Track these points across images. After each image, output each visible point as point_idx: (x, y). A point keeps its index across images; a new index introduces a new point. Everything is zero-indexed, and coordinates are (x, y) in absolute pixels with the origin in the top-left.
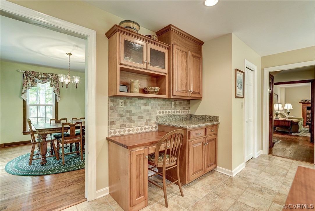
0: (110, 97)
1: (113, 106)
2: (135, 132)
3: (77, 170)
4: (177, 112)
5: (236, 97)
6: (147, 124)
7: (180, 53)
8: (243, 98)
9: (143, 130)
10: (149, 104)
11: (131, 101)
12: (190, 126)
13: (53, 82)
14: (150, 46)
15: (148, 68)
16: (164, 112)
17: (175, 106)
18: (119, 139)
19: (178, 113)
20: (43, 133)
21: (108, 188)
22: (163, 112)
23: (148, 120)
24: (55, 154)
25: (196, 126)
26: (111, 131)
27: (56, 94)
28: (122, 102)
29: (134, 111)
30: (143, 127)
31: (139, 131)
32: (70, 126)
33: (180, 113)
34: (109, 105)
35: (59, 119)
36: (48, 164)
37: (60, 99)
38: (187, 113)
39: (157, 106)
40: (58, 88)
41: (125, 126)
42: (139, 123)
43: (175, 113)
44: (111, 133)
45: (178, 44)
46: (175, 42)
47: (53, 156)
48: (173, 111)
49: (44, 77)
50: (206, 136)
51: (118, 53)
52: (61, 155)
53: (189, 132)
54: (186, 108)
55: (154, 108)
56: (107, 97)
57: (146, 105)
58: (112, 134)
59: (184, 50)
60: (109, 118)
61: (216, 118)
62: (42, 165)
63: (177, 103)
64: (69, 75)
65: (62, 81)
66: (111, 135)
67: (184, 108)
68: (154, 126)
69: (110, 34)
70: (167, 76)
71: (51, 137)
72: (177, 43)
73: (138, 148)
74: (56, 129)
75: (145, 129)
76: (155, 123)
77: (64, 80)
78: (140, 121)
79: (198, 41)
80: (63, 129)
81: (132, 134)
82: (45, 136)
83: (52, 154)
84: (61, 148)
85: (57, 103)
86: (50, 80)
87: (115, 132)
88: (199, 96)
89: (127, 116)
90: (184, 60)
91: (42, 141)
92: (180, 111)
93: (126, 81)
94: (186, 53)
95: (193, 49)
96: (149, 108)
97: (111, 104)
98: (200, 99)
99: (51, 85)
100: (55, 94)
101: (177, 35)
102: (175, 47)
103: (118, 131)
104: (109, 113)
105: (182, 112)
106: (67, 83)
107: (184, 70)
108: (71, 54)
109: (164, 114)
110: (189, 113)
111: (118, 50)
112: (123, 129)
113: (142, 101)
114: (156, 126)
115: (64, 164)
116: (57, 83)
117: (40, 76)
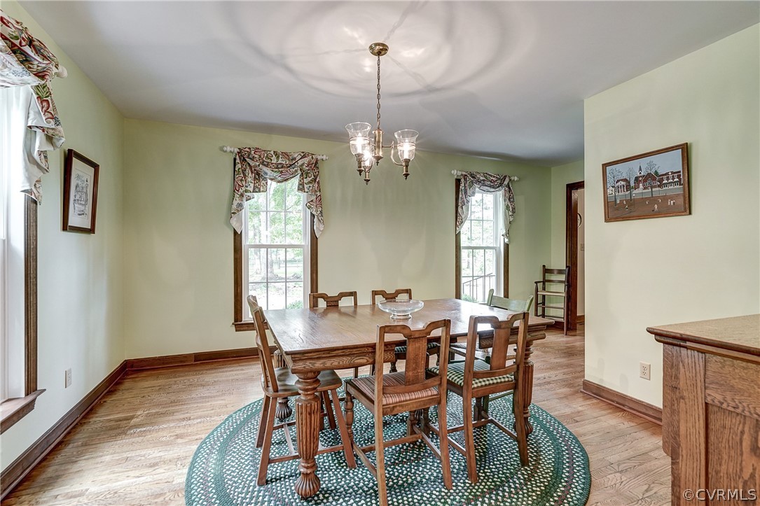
13: (305, 176)
27: (314, 213)
37: (322, 227)
40: (318, 194)
49: (284, 163)
64: (378, 129)
82: (313, 378)
85: (314, 240)
86: (299, 172)
99: (301, 187)
100: (309, 211)
116: (315, 180)
117: (274, 160)
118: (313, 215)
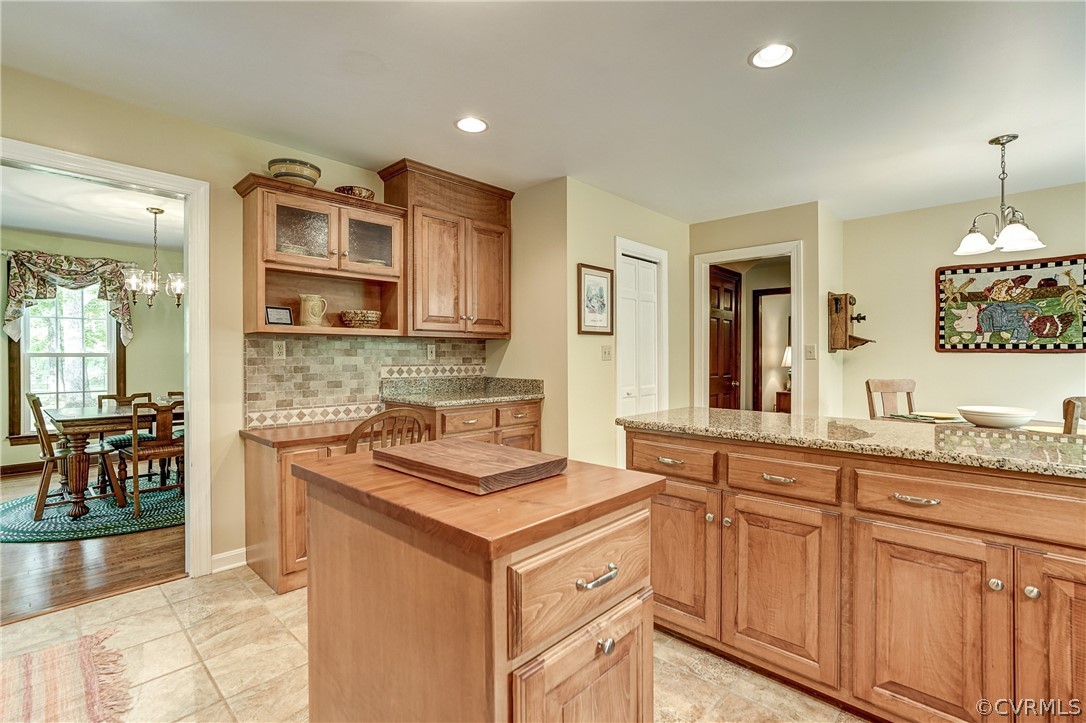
0: (247, 335)
1: (256, 356)
2: (319, 418)
3: (175, 525)
4: (444, 371)
5: (580, 332)
6: (351, 400)
7: (436, 227)
8: (611, 334)
9: (342, 416)
10: (359, 351)
11: (307, 343)
12: (443, 403)
13: (107, 283)
14: (348, 213)
15: (343, 267)
16: (403, 372)
17: (439, 354)
18: (275, 434)
19: (447, 374)
20: (77, 432)
21: (244, 550)
22: (400, 372)
23: (355, 391)
24: (113, 491)
25: (463, 402)
26: (251, 415)
27: (120, 321)
28: (280, 347)
29: (315, 368)
30: (342, 409)
31: (331, 417)
32: (155, 412)
33: (455, 374)
34: (245, 354)
35: (129, 395)
36: (92, 517)
37: (130, 335)
38: (477, 373)
39: (383, 355)
40: (125, 302)
41: (290, 404)
42: (330, 399)
43: (439, 374)
44: (252, 420)
45: (432, 204)
46: (422, 199)
47: (108, 496)
48: (431, 368)
49: (79, 269)
50: (499, 429)
51: (259, 237)
52: (132, 493)
53: (443, 417)
54: (475, 362)
55: (373, 361)
56: (242, 335)
57: (348, 353)
58: (255, 424)
59: (451, 218)
60: (245, 385)
61: (536, 385)
62: (75, 517)
63: (444, 347)
64: (155, 270)
65: (134, 288)
66: (252, 424)
67: (466, 361)
68: (374, 406)
69: (245, 188)
70: (400, 283)
71: (101, 445)
72: (428, 201)
73: (300, 447)
74: (116, 421)
75: (348, 412)
76: (376, 398)
77: (141, 284)
78: (332, 392)
79: (495, 191)
80: (135, 421)
81: (309, 424)
82: (83, 439)
83: (103, 491)
84: (131, 478)
85: (121, 350)
86: (99, 279)
87: (262, 419)
88: (498, 330)
89: (294, 381)
90: (449, 242)
91: (73, 453)
92: (455, 368)
93: (292, 297)
94: (456, 225)
95: (481, 210)
96: (358, 360)
97: (253, 353)
98: (506, 336)
99: (103, 295)
100: (114, 320)
101: (427, 182)
102: (419, 212)
103: (273, 417)
104: (245, 372)
105: (459, 371)
106: (150, 293)
107: (450, 266)
108: (162, 212)
109: (405, 375)
110: (485, 373)
111: (259, 230)
112: (285, 412)
113: (337, 344)
114: (379, 407)
115: (140, 514)
116: (121, 288)
117: (65, 266)
118: (119, 324)
